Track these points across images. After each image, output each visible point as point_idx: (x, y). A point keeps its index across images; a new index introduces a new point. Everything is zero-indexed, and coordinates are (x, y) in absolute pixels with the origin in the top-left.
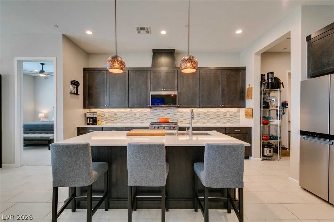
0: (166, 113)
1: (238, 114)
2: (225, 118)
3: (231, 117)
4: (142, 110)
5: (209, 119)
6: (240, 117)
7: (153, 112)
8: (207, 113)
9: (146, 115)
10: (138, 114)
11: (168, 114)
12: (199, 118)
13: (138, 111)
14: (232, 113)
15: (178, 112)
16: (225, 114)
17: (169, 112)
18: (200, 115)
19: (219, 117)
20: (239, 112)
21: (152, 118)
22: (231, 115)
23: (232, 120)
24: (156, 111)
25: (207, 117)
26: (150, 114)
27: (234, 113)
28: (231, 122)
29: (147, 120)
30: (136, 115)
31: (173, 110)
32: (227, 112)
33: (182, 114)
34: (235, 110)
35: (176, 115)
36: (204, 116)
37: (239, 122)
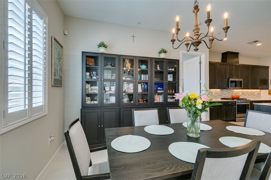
0: (228, 92)
1: (260, 93)
2: (255, 95)
3: (257, 95)
4: (216, 90)
5: (248, 96)
6: (261, 95)
7: (221, 91)
8: (247, 93)
9: (218, 93)
10: (213, 93)
11: (229, 93)
12: (243, 95)
13: (214, 91)
14: (258, 93)
15: (234, 92)
16: (255, 93)
17: (229, 92)
18: (244, 94)
19: (252, 95)
20: (260, 92)
21: (221, 96)
22: (257, 94)
23: (258, 97)
24: (223, 91)
25: (247, 95)
26: (220, 92)
27: (259, 92)
28: (257, 97)
29: (219, 97)
30: (212, 93)
31: (231, 90)
32: (256, 92)
33: (236, 93)
34: (259, 90)
35: (233, 93)
36: (246, 94)
37: (261, 98)
